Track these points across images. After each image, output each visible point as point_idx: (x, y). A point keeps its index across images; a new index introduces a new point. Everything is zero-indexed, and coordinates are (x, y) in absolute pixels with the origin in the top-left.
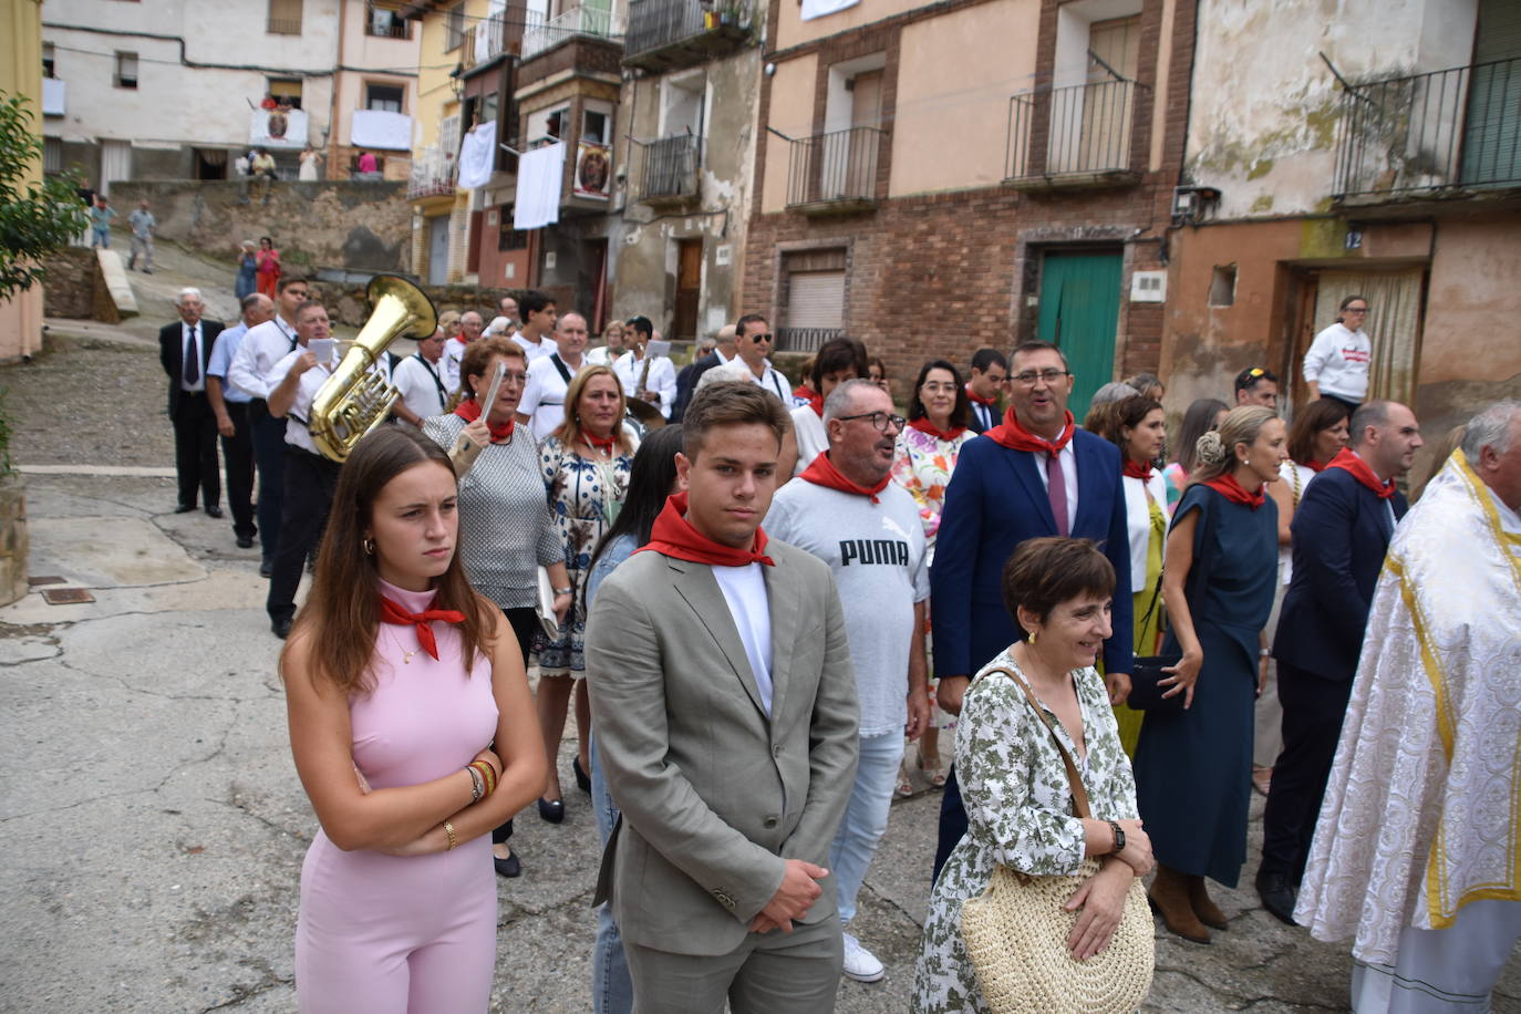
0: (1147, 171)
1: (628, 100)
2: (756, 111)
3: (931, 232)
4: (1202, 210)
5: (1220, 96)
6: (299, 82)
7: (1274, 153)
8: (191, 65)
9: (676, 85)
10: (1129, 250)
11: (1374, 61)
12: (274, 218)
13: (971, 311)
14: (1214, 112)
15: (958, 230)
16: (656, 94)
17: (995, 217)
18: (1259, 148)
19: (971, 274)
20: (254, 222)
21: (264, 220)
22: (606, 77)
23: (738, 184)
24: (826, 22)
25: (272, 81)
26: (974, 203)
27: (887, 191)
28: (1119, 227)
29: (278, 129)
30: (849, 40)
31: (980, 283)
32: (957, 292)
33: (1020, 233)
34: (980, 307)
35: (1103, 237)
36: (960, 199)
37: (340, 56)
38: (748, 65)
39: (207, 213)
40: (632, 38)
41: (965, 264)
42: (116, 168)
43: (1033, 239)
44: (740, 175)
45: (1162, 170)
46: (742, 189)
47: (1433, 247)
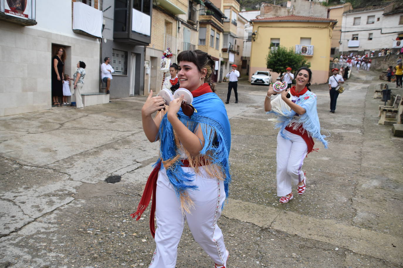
8: (382, 34)
25: (399, 34)
29: (398, 44)
39: (377, 63)
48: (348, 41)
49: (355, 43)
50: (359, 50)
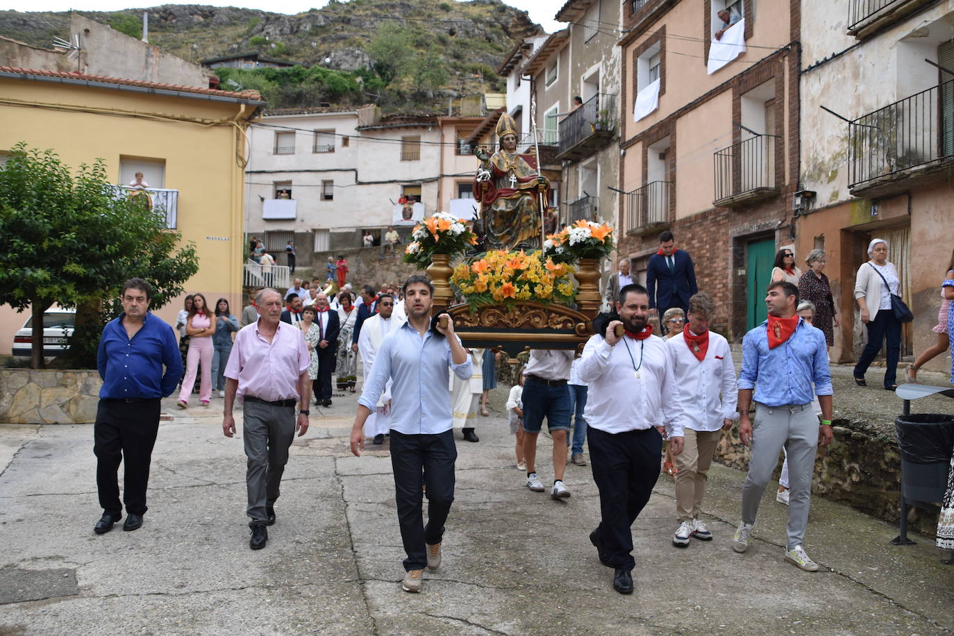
0: (784, 185)
1: (565, 180)
2: (618, 178)
3: (692, 238)
4: (808, 205)
5: (813, 136)
6: (420, 186)
7: (838, 165)
8: (361, 183)
9: (585, 167)
10: (777, 234)
11: (878, 102)
12: (399, 266)
13: (712, 281)
14: (811, 145)
15: (704, 235)
16: (577, 173)
17: (720, 225)
18: (832, 163)
19: (711, 260)
20: (388, 269)
21: (393, 268)
22: (552, 167)
23: (612, 222)
24: (645, 121)
25: (404, 187)
26: (710, 217)
27: (675, 217)
28: (772, 222)
29: (407, 214)
30: (654, 130)
31: (715, 265)
32: (706, 272)
33: (730, 232)
34: (716, 279)
35: (766, 229)
36: (704, 215)
37: (442, 169)
38: (614, 151)
39: (363, 265)
40: (562, 143)
41: (708, 255)
42: (321, 245)
43: (736, 235)
44: (613, 217)
45: (790, 184)
46: (614, 225)
47: (909, 208)
48: (262, 199)
49: (282, 208)
50: (298, 228)
